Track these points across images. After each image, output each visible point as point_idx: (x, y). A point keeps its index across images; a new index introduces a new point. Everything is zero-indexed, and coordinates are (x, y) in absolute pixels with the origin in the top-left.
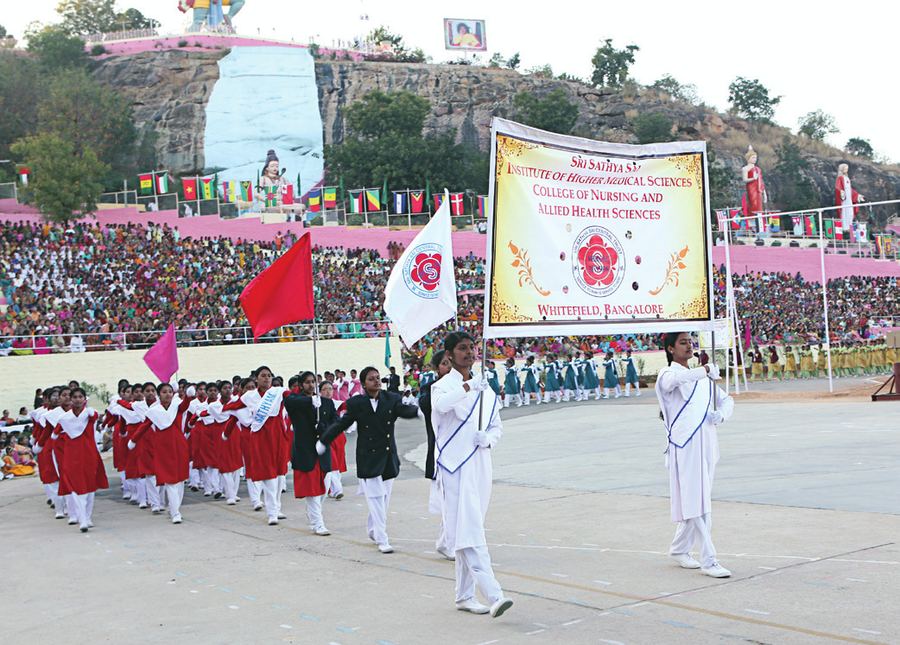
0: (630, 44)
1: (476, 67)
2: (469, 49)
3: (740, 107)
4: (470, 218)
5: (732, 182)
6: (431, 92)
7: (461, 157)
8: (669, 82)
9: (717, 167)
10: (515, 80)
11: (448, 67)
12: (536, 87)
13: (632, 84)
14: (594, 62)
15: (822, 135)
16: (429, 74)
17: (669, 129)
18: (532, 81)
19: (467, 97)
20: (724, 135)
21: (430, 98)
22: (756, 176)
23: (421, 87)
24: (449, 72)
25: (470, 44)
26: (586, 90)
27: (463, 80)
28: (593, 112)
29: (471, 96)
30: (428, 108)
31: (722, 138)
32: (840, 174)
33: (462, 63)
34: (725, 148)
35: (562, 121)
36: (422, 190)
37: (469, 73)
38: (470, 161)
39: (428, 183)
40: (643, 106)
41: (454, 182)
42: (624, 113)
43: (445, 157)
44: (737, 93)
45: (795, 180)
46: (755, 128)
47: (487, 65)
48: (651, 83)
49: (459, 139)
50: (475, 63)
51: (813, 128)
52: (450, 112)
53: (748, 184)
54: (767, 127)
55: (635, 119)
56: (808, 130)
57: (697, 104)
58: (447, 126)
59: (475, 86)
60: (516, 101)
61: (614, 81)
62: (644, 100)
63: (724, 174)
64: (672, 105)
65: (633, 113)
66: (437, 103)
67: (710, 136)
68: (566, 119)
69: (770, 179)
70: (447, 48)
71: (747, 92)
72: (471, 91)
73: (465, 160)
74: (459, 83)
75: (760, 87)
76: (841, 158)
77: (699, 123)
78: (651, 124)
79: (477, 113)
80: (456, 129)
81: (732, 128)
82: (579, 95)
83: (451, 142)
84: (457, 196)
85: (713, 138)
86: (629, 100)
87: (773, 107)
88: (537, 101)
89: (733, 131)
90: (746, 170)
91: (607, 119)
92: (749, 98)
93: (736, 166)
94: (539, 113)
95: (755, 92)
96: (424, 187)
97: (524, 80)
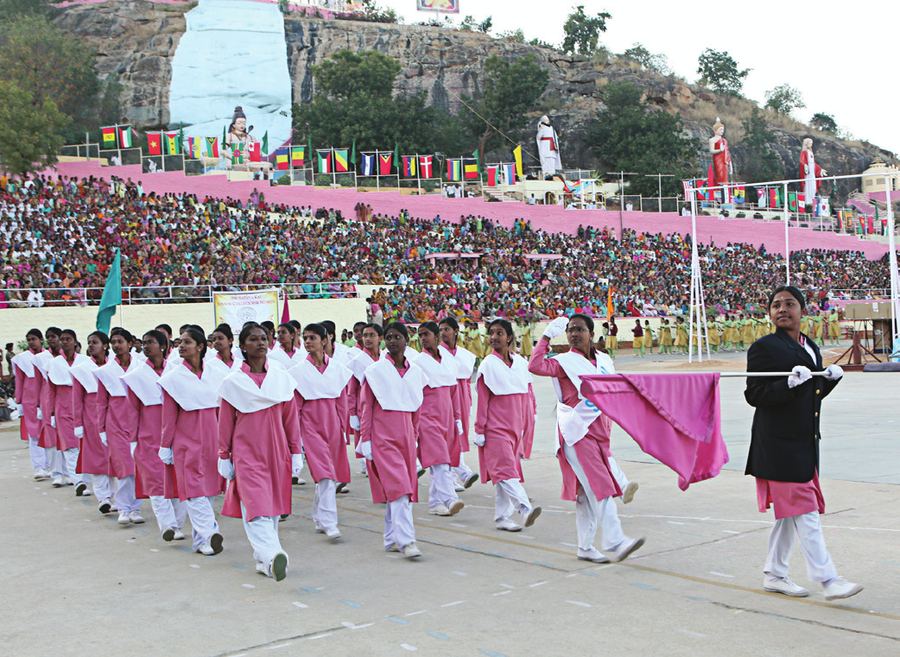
0: (601, 12)
1: (448, 30)
2: (442, 11)
3: (709, 79)
4: (439, 181)
5: (699, 153)
6: (402, 53)
7: (430, 120)
8: (640, 51)
9: (685, 137)
10: (486, 43)
11: (419, 29)
12: (507, 52)
13: (603, 51)
14: (566, 28)
15: (788, 109)
16: (400, 34)
17: (639, 98)
18: (503, 45)
19: (438, 59)
20: (693, 106)
21: (400, 60)
22: (723, 148)
23: (392, 48)
24: (420, 33)
25: (442, 6)
26: (558, 57)
27: (434, 42)
28: (563, 79)
29: (442, 58)
30: (398, 69)
31: (690, 109)
32: (804, 148)
33: (434, 25)
34: (694, 119)
35: (532, 88)
36: (390, 152)
37: (441, 35)
38: (440, 123)
39: (397, 145)
40: (614, 74)
41: (424, 145)
42: (594, 81)
43: (414, 119)
44: (706, 65)
45: (761, 153)
46: (723, 100)
47: (459, 27)
48: (622, 52)
49: (429, 102)
50: (447, 25)
51: (780, 101)
52: (421, 74)
53: (715, 155)
54: (734, 100)
55: (605, 87)
56: (774, 103)
57: (667, 74)
58: (417, 88)
59: (447, 48)
60: (487, 64)
61: (586, 49)
62: (614, 68)
63: (692, 145)
64: (642, 75)
65: (603, 81)
66: (407, 65)
67: (678, 106)
68: (536, 85)
69: (736, 151)
70: (418, 9)
71: (716, 64)
72: (442, 54)
73: (434, 122)
74: (430, 45)
75: (729, 60)
76: (805, 133)
77: (668, 93)
78: (621, 93)
79: (447, 76)
80: (426, 92)
81: (701, 100)
82: (550, 61)
83: (421, 104)
84: (426, 159)
85: (681, 108)
86: (600, 68)
87: (741, 79)
88: (507, 65)
89: (701, 102)
90: (713, 141)
91: (577, 86)
92: (719, 70)
93: (704, 137)
94: (509, 78)
95: (724, 64)
96: (393, 149)
97: (496, 44)
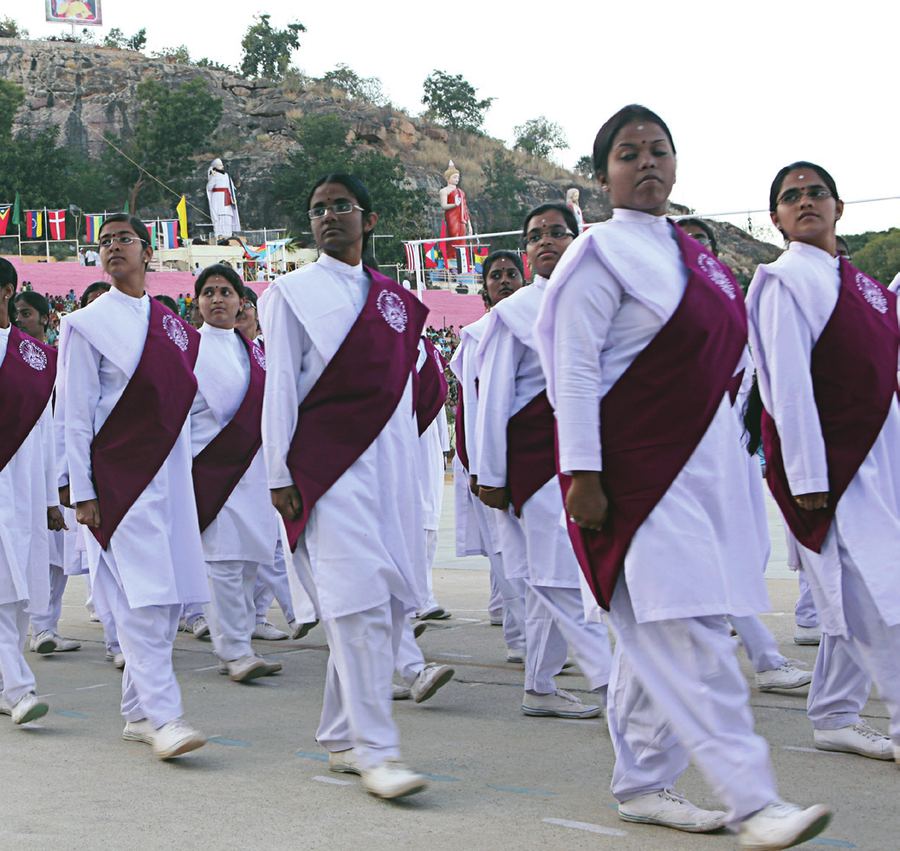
0: (292, 23)
1: (87, 47)
2: (78, 22)
3: (438, 111)
4: (74, 244)
5: (426, 208)
6: (25, 77)
7: (63, 164)
8: (345, 75)
9: (407, 188)
10: (139, 64)
11: (48, 45)
12: (166, 75)
13: (295, 76)
14: (245, 44)
15: (545, 151)
16: (23, 52)
17: (344, 137)
18: (161, 67)
19: (74, 85)
20: (417, 146)
21: (24, 85)
22: (458, 201)
23: (12, 70)
24: (50, 51)
25: (79, 15)
26: (234, 82)
27: (69, 63)
28: (243, 111)
29: (78, 83)
30: (21, 98)
31: (413, 151)
32: (569, 201)
33: (69, 40)
34: (418, 163)
35: (201, 121)
36: (9, 206)
37: (77, 53)
38: (76, 169)
39: (18, 196)
40: (310, 105)
41: (54, 198)
42: (284, 114)
43: (41, 164)
44: (434, 92)
45: (509, 209)
46: (458, 138)
47: (102, 43)
48: (321, 76)
49: (61, 140)
50: (85, 40)
51: (533, 140)
52: (50, 104)
53: (448, 211)
54: (472, 138)
55: (299, 120)
56: (527, 143)
57: (382, 104)
58: (46, 123)
59: (85, 71)
60: (139, 91)
61: (272, 71)
62: (310, 96)
63: (416, 198)
64: (348, 105)
65: (296, 114)
66: (32, 92)
67: (397, 147)
68: (206, 118)
69: (476, 206)
70: (48, 20)
71: (447, 91)
72: (79, 78)
73: (68, 168)
74: (63, 66)
75: (465, 85)
76: (570, 181)
77: (383, 129)
78: (320, 128)
79: (86, 107)
80: (57, 127)
81: (428, 139)
82: (224, 87)
83: (51, 143)
84: (57, 214)
85: (401, 150)
86: (292, 97)
87: (482, 111)
88: (167, 93)
89: (428, 141)
90: (445, 192)
91: (261, 121)
92: (451, 99)
93: (432, 188)
94: (170, 108)
95: (459, 91)
96: (12, 201)
97: (151, 65)
